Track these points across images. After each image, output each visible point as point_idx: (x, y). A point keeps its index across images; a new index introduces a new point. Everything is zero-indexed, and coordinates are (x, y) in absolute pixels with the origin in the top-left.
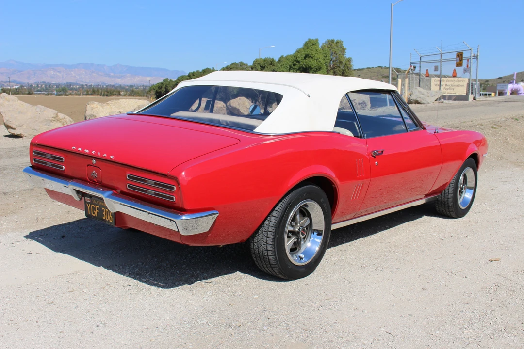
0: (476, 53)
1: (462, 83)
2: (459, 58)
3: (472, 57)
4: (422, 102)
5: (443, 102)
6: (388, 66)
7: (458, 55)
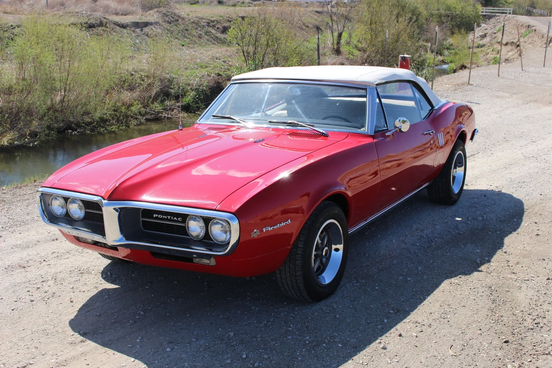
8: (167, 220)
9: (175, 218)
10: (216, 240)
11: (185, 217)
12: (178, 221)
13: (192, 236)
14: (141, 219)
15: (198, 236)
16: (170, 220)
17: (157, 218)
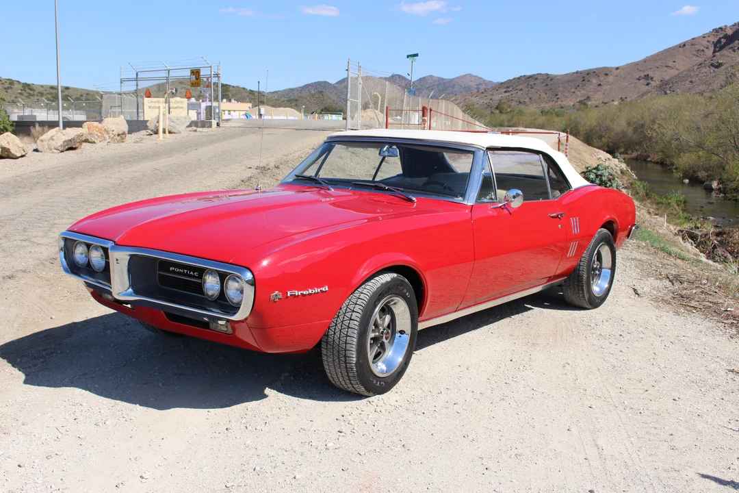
0: (216, 71)
1: (180, 105)
2: (194, 76)
3: (213, 76)
4: (175, 131)
5: (195, 131)
6: (55, 84)
7: (193, 72)
8: (183, 274)
9: (192, 273)
10: (232, 302)
11: (202, 272)
12: (194, 277)
13: (207, 295)
14: (158, 272)
15: (212, 295)
16: (186, 275)
17: (173, 272)
